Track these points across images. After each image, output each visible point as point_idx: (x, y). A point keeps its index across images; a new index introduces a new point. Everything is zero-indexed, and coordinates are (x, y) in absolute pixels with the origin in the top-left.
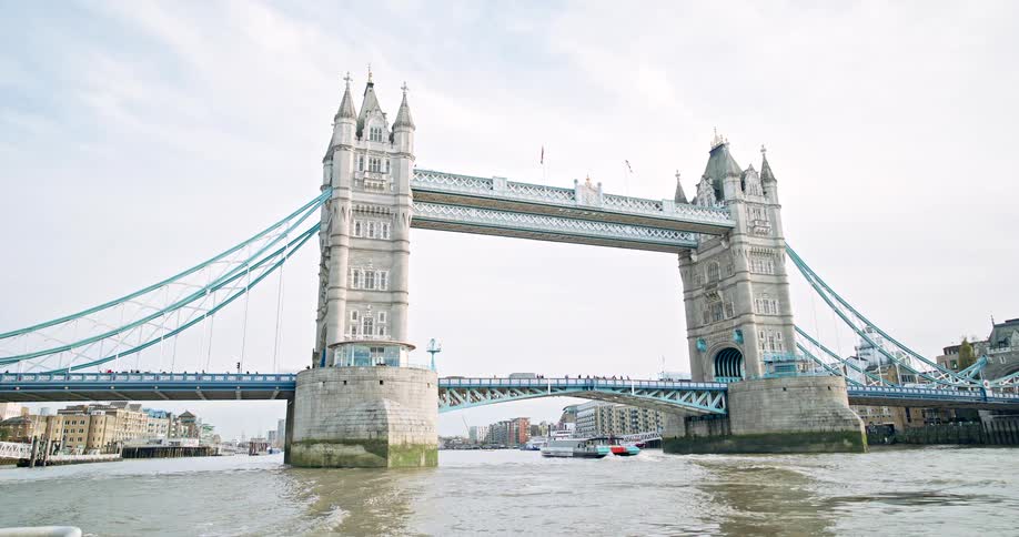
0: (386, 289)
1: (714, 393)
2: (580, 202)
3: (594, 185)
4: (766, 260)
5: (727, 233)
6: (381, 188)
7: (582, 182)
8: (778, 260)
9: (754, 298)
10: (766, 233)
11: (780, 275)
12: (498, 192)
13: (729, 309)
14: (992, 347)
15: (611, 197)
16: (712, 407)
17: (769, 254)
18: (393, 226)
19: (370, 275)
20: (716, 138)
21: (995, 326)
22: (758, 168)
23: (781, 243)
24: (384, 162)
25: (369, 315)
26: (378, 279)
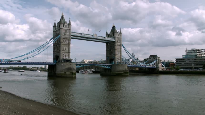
0: (67, 50)
1: (110, 66)
2: (94, 37)
3: (96, 34)
4: (119, 46)
5: (114, 42)
6: (67, 35)
7: (94, 34)
8: (121, 46)
9: (117, 52)
10: (119, 42)
11: (121, 49)
12: (83, 36)
13: (113, 53)
14: (149, 59)
15: (98, 36)
16: (109, 68)
17: (119, 45)
18: (68, 41)
19: (65, 48)
20: (114, 25)
21: (150, 56)
22: (119, 32)
23: (121, 44)
24: (67, 31)
25: (65, 54)
26: (66, 49)
